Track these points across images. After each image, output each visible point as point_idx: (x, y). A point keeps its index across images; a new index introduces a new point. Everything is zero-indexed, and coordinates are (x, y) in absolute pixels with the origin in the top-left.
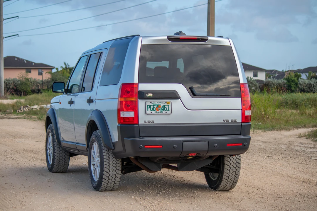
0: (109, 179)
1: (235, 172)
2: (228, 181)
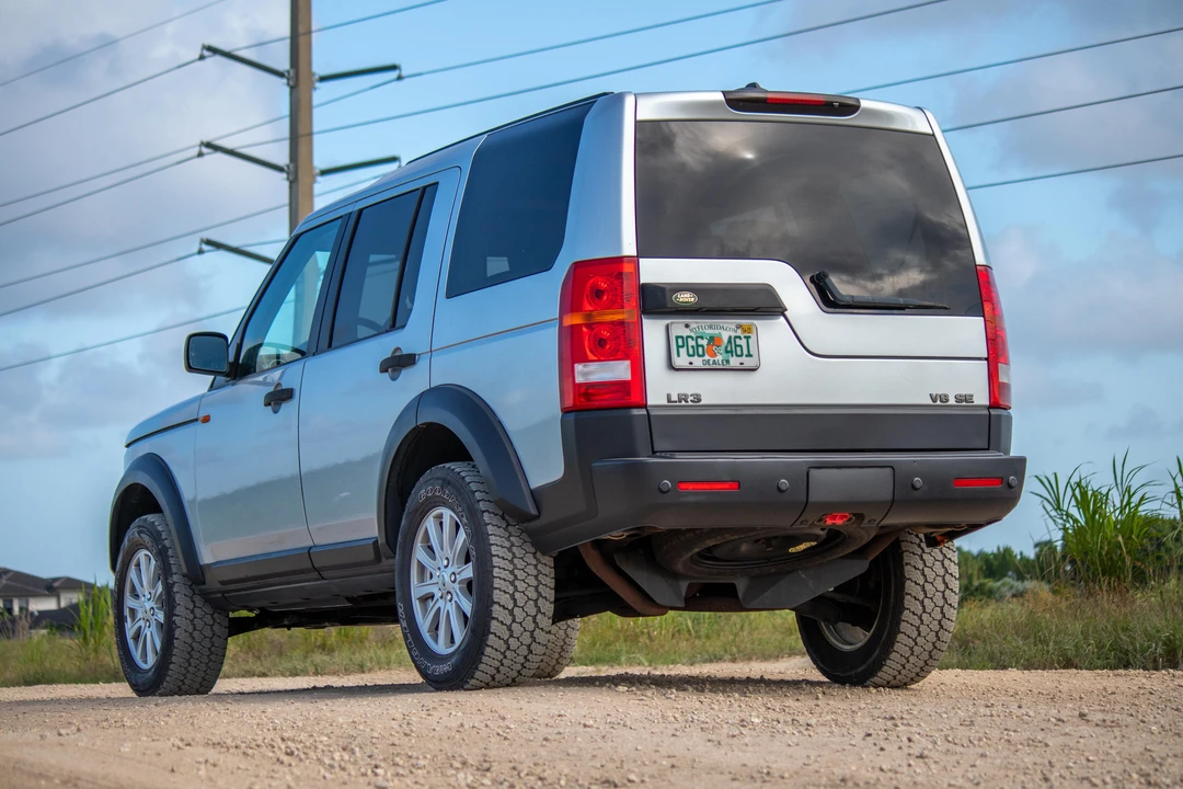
0: (511, 636)
1: (942, 608)
2: (916, 644)
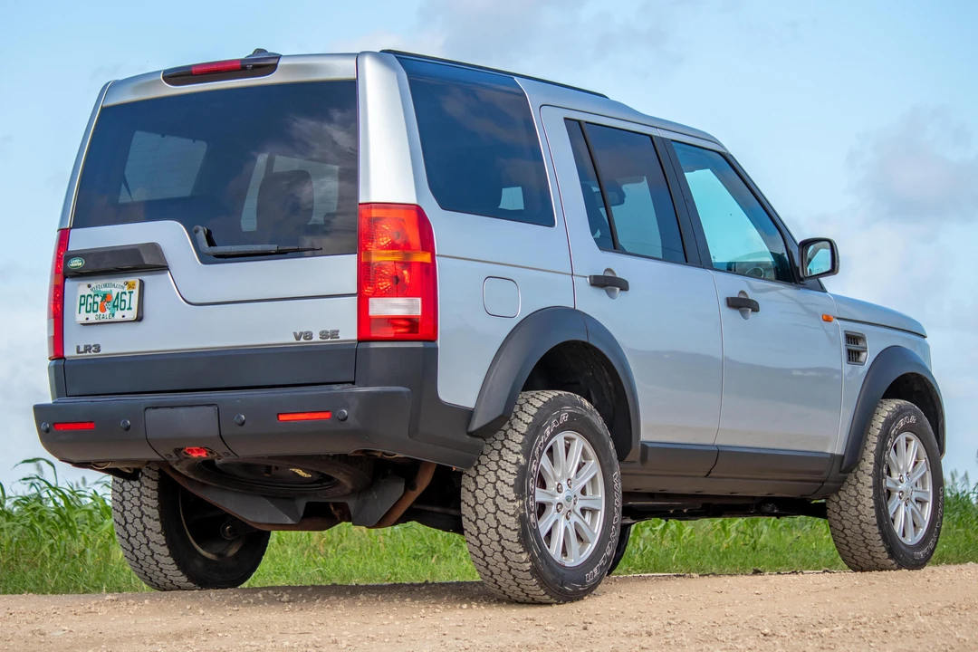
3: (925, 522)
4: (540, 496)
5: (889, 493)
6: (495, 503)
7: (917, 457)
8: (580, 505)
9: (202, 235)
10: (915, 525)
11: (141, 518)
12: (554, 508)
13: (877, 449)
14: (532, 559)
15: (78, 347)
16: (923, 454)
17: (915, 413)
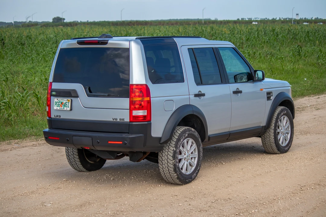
3: (288, 139)
4: (180, 157)
5: (278, 133)
6: (167, 161)
7: (287, 121)
8: (191, 157)
9: (87, 89)
10: (285, 140)
11: (73, 155)
12: (183, 159)
13: (275, 122)
14: (177, 175)
15: (55, 116)
16: (288, 120)
17: (286, 110)
